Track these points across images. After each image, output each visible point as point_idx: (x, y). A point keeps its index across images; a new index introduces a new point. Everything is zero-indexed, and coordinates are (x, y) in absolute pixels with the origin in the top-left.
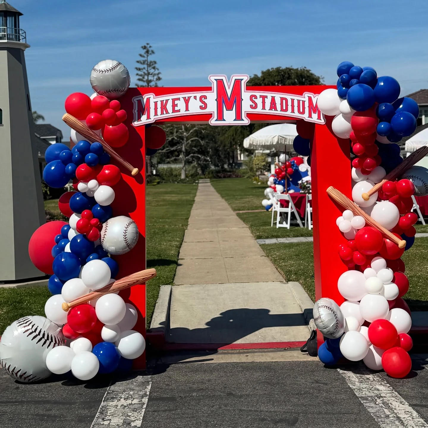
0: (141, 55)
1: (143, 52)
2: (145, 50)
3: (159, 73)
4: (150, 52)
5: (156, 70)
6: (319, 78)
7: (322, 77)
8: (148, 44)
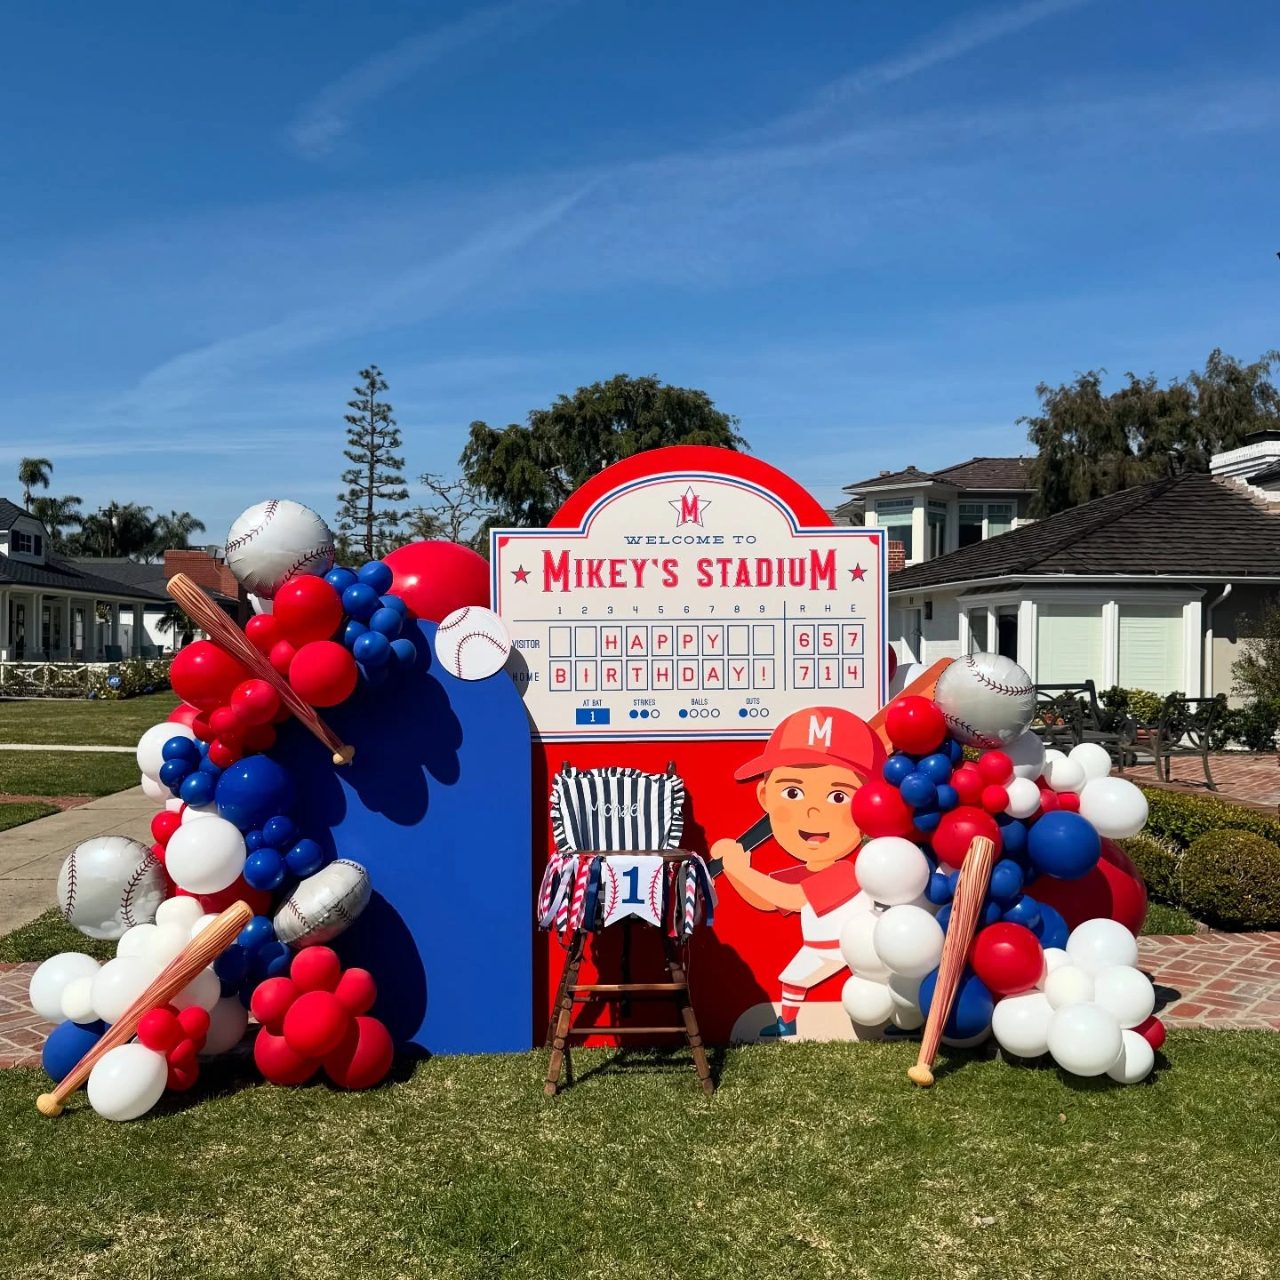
0: (358, 391)
1: (364, 384)
2: (368, 381)
3: (396, 431)
4: (378, 385)
5: (391, 424)
6: (726, 418)
7: (735, 419)
8: (373, 367)
